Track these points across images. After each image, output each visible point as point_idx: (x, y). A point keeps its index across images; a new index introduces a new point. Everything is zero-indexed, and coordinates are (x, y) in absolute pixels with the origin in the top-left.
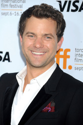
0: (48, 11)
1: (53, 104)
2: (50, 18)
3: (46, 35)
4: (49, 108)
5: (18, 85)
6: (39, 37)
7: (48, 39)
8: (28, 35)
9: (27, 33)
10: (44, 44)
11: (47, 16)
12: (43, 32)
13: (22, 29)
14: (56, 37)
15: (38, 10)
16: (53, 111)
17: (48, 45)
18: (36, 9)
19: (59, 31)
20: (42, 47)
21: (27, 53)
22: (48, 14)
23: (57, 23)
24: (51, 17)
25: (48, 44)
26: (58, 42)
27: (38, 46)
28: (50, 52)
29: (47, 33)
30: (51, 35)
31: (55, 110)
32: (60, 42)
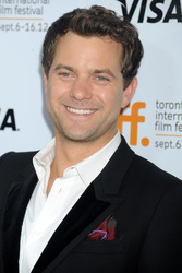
0: (104, 20)
1: (112, 224)
2: (107, 37)
3: (98, 72)
4: (104, 231)
5: (35, 180)
6: (83, 75)
7: (102, 82)
8: (59, 71)
9: (58, 68)
10: (94, 92)
11: (100, 32)
12: (92, 66)
13: (47, 59)
14: (120, 77)
15: (81, 19)
16: (112, 237)
17: (103, 95)
18: (78, 15)
19: (127, 65)
20: (88, 97)
21: (57, 110)
22: (104, 27)
23: (124, 47)
24: (110, 34)
25: (103, 92)
26: (125, 88)
27: (79, 95)
28: (107, 109)
29: (99, 68)
30: (108, 72)
31: (116, 235)
32: (129, 89)
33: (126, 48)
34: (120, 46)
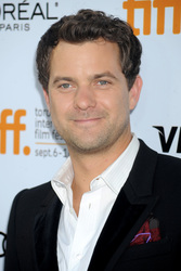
0: (93, 23)
2: (100, 39)
3: (98, 76)
6: (84, 83)
7: (104, 87)
8: (58, 84)
9: (56, 81)
11: (91, 36)
12: (91, 72)
13: (43, 74)
14: (122, 78)
15: (70, 26)
18: (66, 23)
19: (127, 65)
22: (95, 29)
23: (120, 46)
24: (103, 35)
27: (83, 104)
29: (99, 73)
30: (109, 74)
32: (135, 88)
33: (122, 47)
34: (116, 45)
